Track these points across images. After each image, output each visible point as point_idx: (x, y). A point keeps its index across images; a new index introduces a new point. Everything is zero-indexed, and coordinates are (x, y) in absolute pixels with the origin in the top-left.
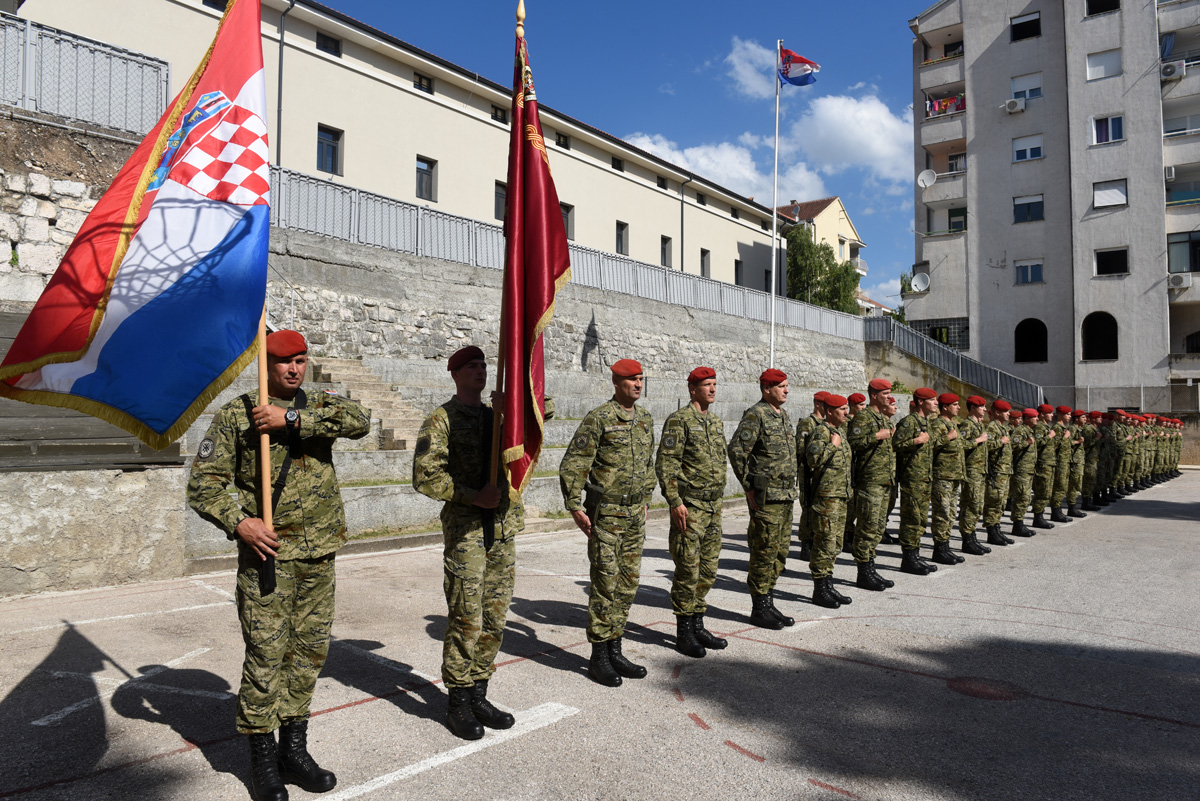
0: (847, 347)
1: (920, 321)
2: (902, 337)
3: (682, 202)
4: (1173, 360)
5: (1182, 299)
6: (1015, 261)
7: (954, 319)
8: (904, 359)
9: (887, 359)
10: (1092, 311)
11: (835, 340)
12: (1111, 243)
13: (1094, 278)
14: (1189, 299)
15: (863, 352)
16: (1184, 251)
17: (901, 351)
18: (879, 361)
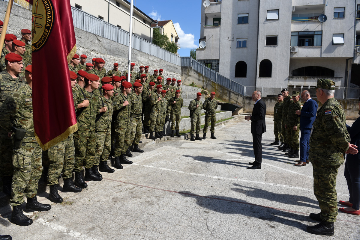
0: (175, 68)
1: (202, 60)
2: (195, 65)
3: (109, 3)
4: (290, 78)
5: (295, 56)
6: (237, 39)
7: (214, 60)
8: (196, 74)
9: (189, 74)
10: (264, 59)
11: (170, 64)
12: (272, 33)
13: (265, 46)
14: (297, 57)
15: (180, 71)
16: (296, 39)
17: (195, 71)
18: (186, 74)
